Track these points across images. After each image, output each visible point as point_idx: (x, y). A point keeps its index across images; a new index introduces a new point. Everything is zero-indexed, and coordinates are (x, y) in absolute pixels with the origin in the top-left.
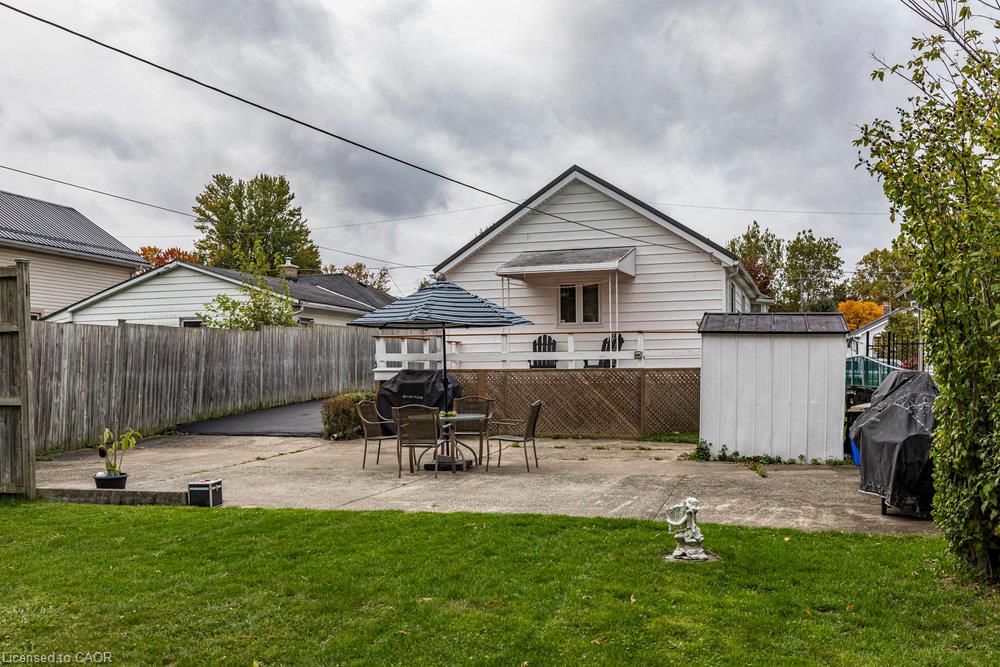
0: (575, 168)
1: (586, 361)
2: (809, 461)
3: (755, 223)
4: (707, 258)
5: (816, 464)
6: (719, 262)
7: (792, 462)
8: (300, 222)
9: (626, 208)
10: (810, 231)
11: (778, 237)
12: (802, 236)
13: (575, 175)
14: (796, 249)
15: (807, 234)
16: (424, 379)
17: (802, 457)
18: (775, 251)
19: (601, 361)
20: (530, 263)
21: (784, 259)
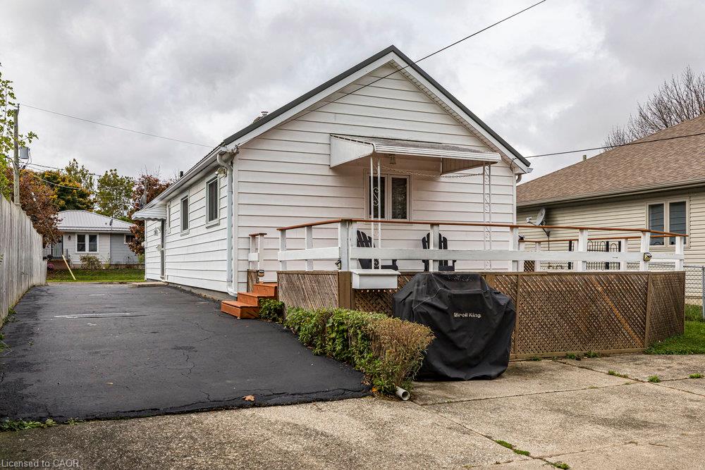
0: (393, 49)
3: (74, 160)
10: (116, 170)
11: (90, 172)
12: (109, 173)
13: (391, 57)
14: (104, 182)
15: (113, 172)
18: (88, 181)
21: (95, 188)
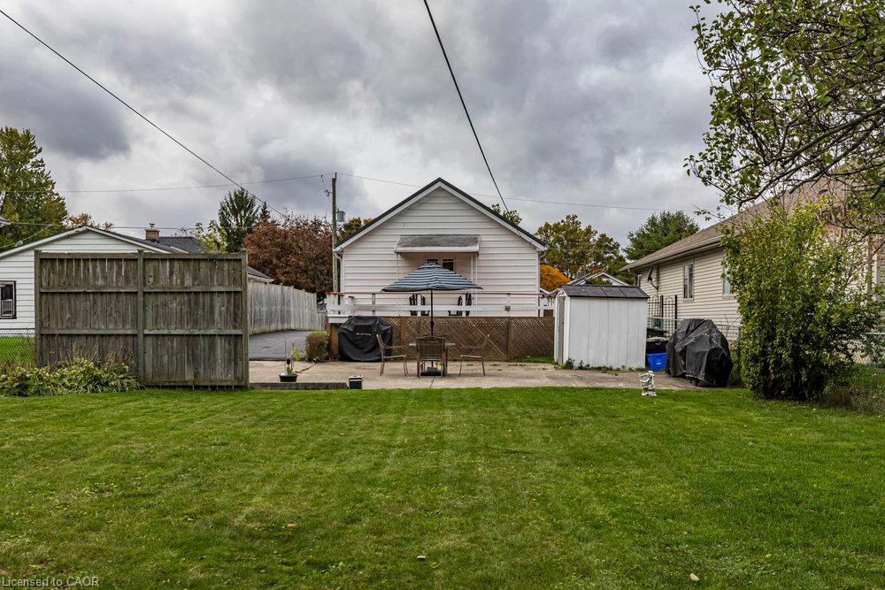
0: (440, 180)
1: (449, 312)
2: (627, 369)
4: (527, 245)
5: (631, 370)
6: (535, 248)
7: (618, 370)
8: (45, 173)
9: (463, 202)
13: (439, 184)
16: (371, 323)
17: (623, 367)
19: (458, 312)
20: (414, 244)
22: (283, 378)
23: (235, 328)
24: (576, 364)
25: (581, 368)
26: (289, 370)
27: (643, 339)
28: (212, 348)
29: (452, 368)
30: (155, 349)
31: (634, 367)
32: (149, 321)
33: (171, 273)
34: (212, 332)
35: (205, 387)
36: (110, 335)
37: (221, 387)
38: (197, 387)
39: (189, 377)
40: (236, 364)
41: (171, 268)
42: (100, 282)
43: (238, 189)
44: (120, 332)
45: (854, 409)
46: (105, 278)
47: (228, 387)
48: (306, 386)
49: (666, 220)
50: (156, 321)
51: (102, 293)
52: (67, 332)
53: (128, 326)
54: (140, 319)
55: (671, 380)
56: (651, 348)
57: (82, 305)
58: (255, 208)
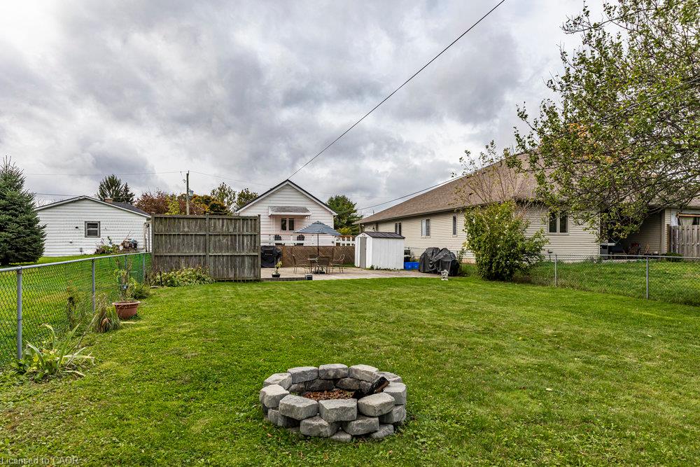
2: (397, 269)
4: (328, 212)
6: (332, 214)
7: (393, 270)
13: (287, 182)
16: (272, 249)
17: (395, 268)
20: (277, 211)
22: (273, 276)
23: (254, 252)
24: (375, 268)
25: (377, 269)
26: (277, 272)
27: (403, 256)
28: (243, 262)
29: (331, 270)
30: (215, 262)
31: (399, 268)
32: (211, 248)
33: (223, 226)
34: (243, 254)
35: (239, 281)
36: (191, 256)
37: (248, 281)
38: (235, 281)
39: (231, 276)
40: (255, 269)
41: (223, 223)
42: (186, 229)
43: (111, 175)
44: (197, 254)
45: (533, 284)
46: (188, 227)
47: (251, 280)
48: (283, 279)
49: (337, 199)
50: (215, 248)
51: (187, 235)
52: (169, 254)
53: (201, 251)
54: (207, 248)
55: (420, 273)
56: (407, 260)
57: (176, 241)
58: (121, 186)
